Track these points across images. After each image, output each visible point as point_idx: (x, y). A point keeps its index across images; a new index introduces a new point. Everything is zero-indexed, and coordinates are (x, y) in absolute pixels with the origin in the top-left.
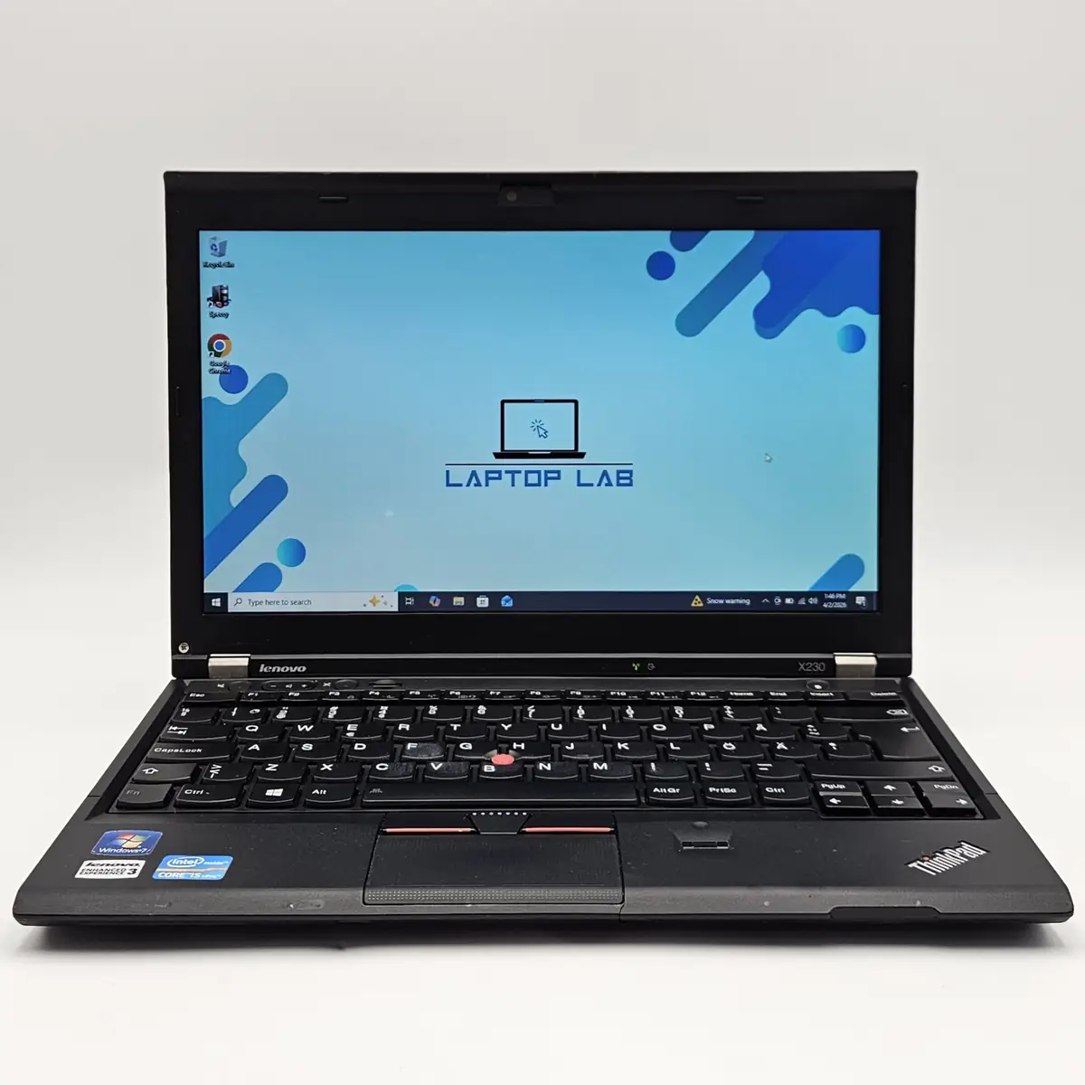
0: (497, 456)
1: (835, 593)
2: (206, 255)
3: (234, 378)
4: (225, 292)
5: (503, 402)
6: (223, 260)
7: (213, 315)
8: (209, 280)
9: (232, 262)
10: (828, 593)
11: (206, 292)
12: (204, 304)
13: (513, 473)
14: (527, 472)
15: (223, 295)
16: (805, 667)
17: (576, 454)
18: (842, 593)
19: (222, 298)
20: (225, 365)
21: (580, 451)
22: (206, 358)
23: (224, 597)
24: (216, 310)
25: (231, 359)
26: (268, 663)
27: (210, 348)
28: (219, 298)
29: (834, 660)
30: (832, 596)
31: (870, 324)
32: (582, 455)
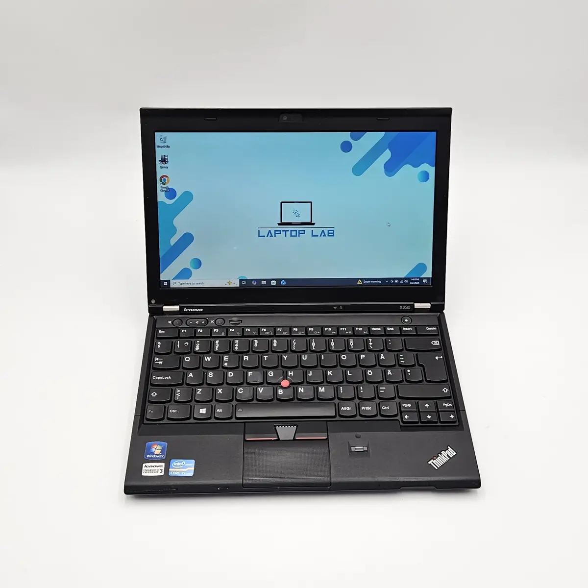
0: (279, 224)
1: (415, 278)
2: (158, 142)
3: (171, 193)
4: (166, 158)
5: (281, 203)
6: (165, 145)
7: (161, 167)
8: (159, 153)
9: (169, 145)
10: (412, 278)
11: (158, 158)
12: (158, 163)
13: (286, 231)
14: (291, 231)
15: (165, 159)
16: (402, 307)
17: (311, 224)
18: (418, 278)
19: (165, 161)
20: (167, 188)
21: (313, 222)
22: (159, 185)
23: (169, 281)
24: (163, 165)
25: (169, 185)
26: (187, 308)
27: (161, 181)
28: (164, 160)
29: (414, 305)
30: (414, 280)
31: (431, 170)
32: (313, 224)
